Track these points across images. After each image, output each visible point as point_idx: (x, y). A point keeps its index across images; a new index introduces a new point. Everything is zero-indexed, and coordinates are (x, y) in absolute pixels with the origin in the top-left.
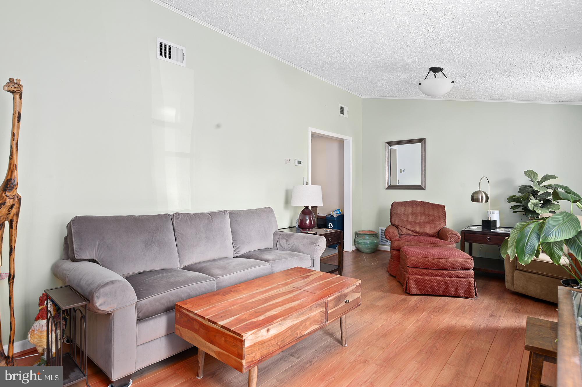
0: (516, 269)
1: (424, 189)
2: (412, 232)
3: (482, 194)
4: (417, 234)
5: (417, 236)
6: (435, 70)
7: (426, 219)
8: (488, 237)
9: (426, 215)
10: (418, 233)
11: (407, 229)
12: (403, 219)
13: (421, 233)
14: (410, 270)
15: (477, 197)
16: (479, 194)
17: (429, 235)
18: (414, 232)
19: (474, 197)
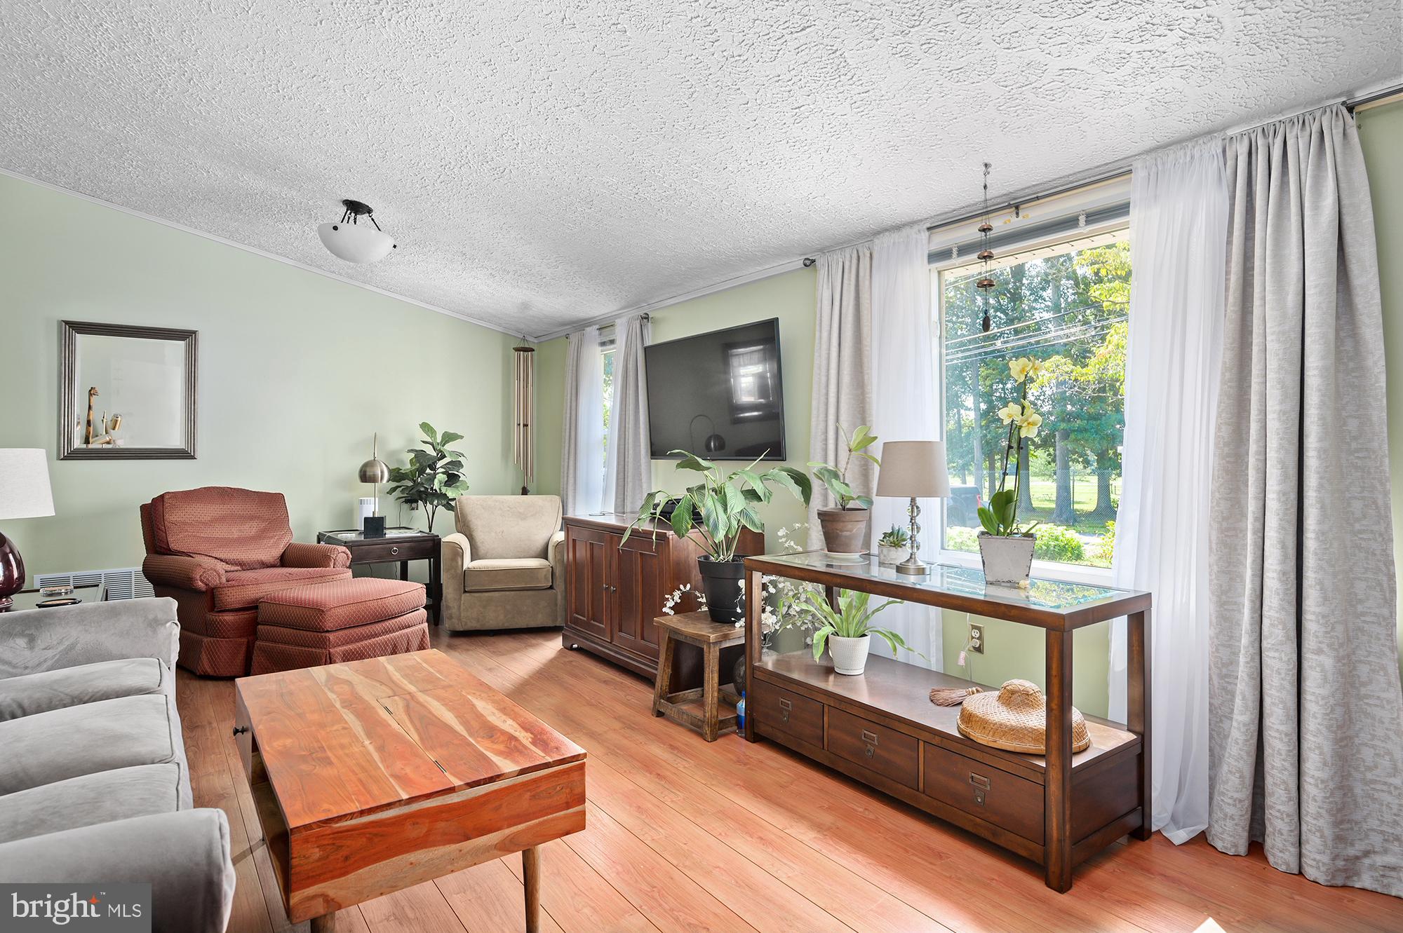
0: (465, 592)
1: (193, 458)
2: (227, 563)
3: (381, 466)
4: (239, 568)
5: (237, 571)
6: (355, 208)
7: (251, 528)
8: (395, 548)
9: (252, 518)
10: (240, 564)
11: (216, 558)
12: (198, 534)
13: (248, 564)
14: (331, 636)
15: (374, 472)
16: (377, 466)
17: (265, 565)
18: (232, 564)
19: (368, 474)
